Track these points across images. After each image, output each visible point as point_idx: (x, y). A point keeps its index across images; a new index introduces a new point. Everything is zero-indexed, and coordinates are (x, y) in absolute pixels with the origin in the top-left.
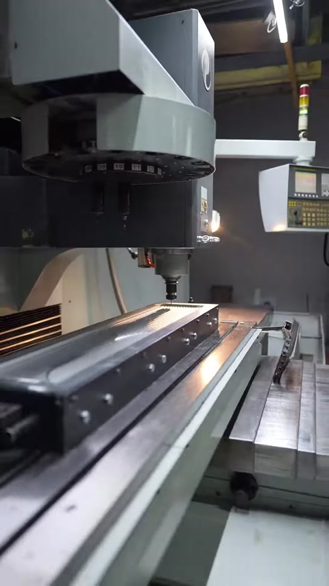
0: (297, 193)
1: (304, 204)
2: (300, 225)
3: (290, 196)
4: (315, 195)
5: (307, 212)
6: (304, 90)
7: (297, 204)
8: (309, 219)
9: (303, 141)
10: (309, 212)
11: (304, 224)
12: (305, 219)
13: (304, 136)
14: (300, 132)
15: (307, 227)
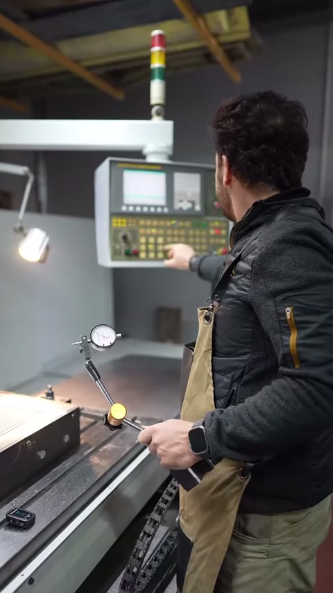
0: (128, 206)
1: (142, 222)
2: (133, 257)
3: (114, 211)
4: (162, 207)
5: (147, 237)
6: (157, 41)
7: (127, 223)
8: (151, 247)
9: (156, 120)
10: (151, 235)
11: (143, 255)
12: (143, 247)
13: (158, 114)
14: (152, 106)
15: (147, 259)
